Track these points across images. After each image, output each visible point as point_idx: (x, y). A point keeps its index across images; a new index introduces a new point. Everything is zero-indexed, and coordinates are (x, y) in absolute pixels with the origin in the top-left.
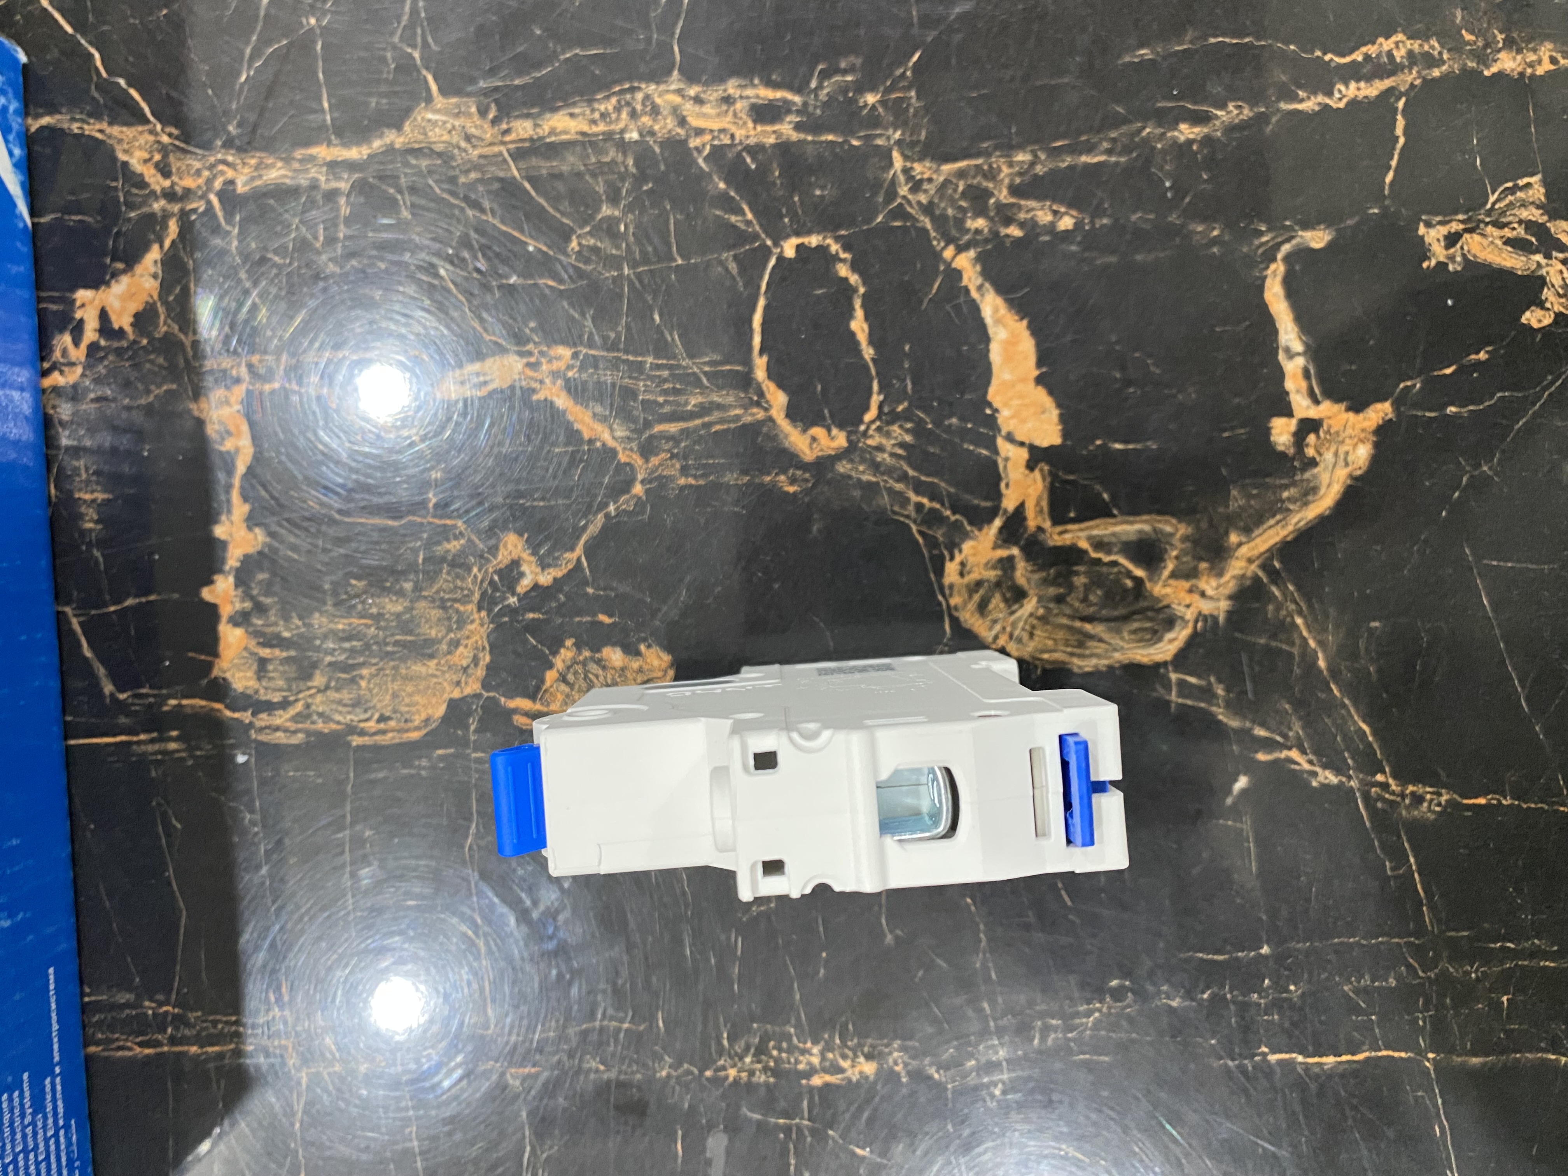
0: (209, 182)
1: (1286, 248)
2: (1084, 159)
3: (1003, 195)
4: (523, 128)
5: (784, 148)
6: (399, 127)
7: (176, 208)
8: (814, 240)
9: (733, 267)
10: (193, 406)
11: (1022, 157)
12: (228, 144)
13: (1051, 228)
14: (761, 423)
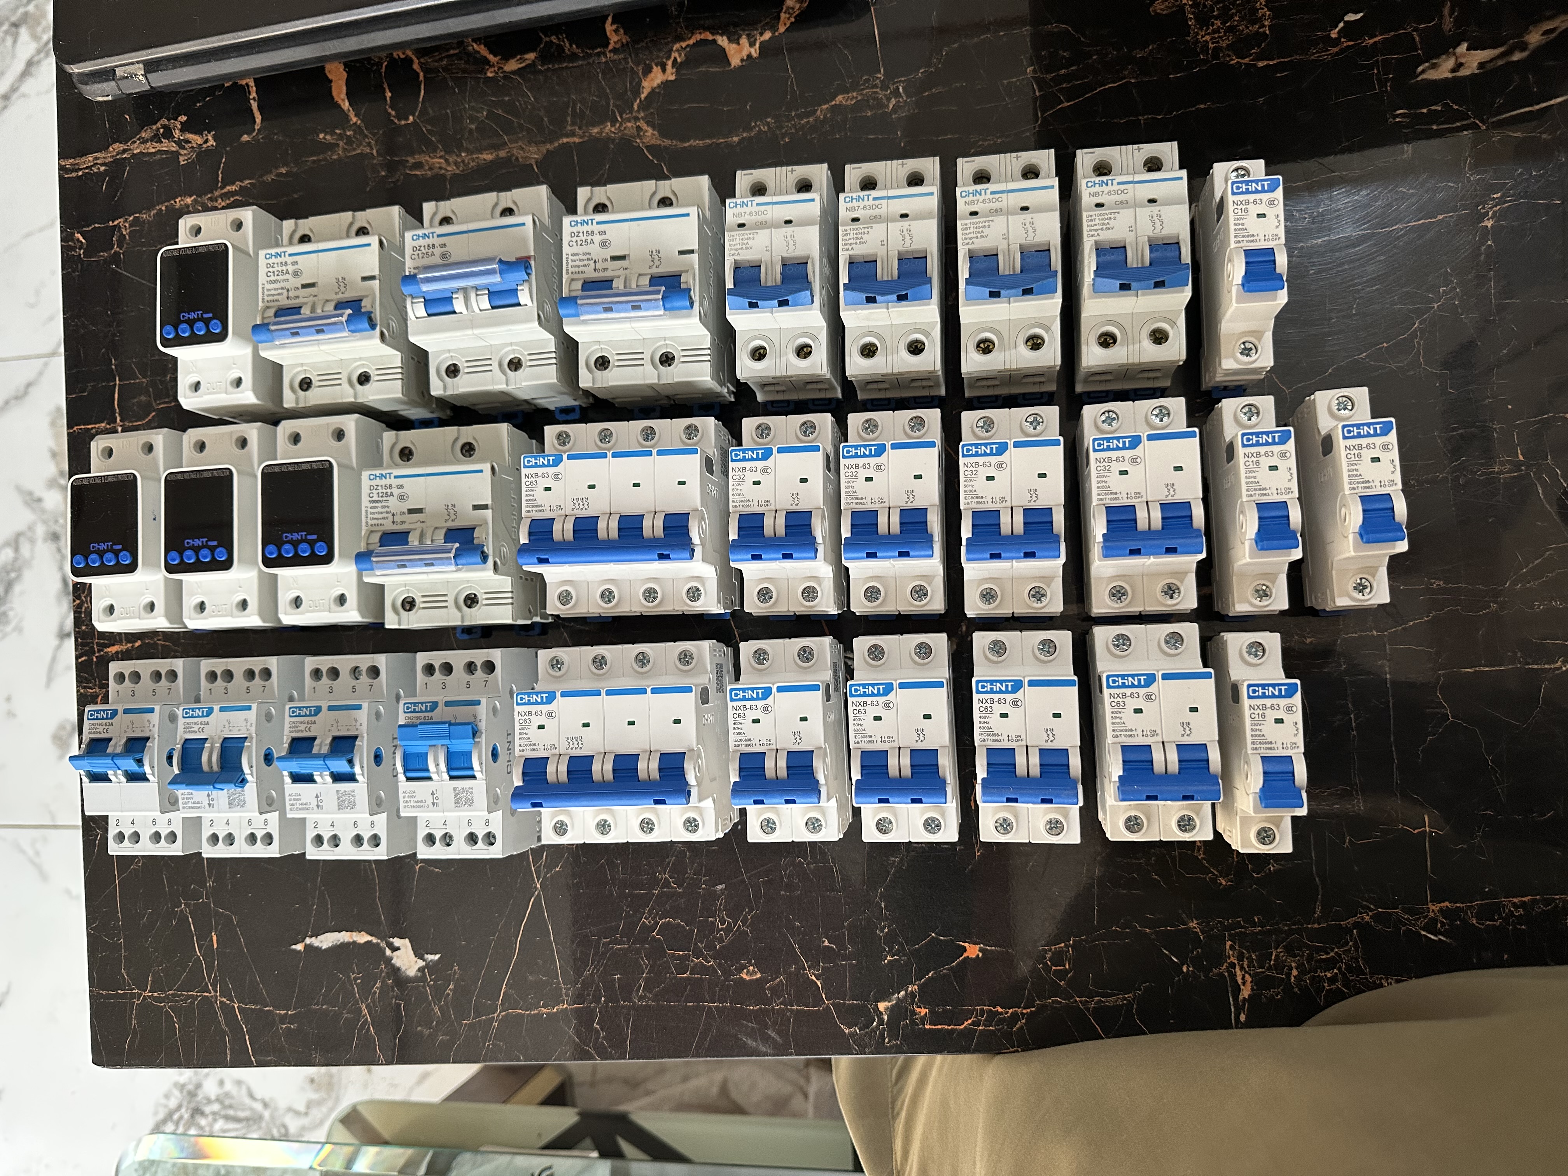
0: (621, 124)
1: (254, 134)
2: (315, 158)
3: (341, 143)
4: (502, 154)
5: (412, 153)
6: (548, 150)
7: (634, 114)
8: (403, 122)
9: (430, 111)
10: (629, 40)
11: (335, 157)
12: (614, 140)
13: (326, 134)
14: (422, 57)
